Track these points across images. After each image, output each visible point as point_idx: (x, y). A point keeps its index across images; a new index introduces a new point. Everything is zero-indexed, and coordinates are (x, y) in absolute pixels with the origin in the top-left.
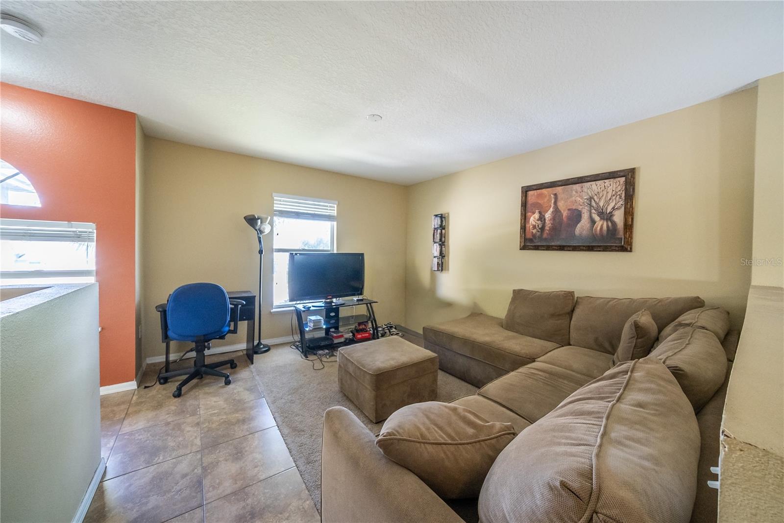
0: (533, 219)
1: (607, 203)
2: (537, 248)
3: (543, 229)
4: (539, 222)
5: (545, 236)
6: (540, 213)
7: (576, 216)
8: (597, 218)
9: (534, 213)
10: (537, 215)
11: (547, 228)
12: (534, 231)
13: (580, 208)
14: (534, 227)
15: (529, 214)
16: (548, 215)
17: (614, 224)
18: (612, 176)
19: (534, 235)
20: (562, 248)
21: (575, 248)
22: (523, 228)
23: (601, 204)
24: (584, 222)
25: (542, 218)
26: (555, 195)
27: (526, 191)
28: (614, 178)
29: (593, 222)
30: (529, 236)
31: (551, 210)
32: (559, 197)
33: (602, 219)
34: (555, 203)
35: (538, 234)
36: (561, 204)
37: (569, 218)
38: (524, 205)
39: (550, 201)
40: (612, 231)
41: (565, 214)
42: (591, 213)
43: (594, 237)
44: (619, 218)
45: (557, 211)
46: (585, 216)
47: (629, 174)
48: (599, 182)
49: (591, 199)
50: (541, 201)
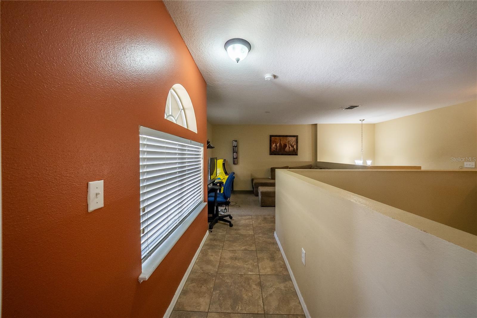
0: (274, 145)
1: (293, 143)
2: (275, 154)
3: (276, 149)
4: (275, 147)
5: (277, 151)
6: (276, 144)
7: (285, 146)
8: (290, 147)
10: (275, 145)
11: (278, 149)
12: (274, 149)
13: (286, 144)
14: (274, 148)
15: (272, 144)
16: (278, 145)
19: (274, 151)
20: (282, 154)
22: (270, 148)
23: (291, 143)
24: (287, 147)
25: (276, 145)
26: (280, 139)
27: (271, 137)
28: (294, 137)
29: (290, 148)
30: (272, 150)
33: (292, 147)
34: (280, 142)
35: (275, 150)
36: (281, 142)
37: (284, 146)
38: (271, 141)
39: (278, 140)
40: (294, 150)
42: (289, 145)
43: (290, 152)
44: (295, 147)
45: (280, 144)
46: (288, 146)
47: (297, 137)
48: (291, 138)
49: (289, 141)
50: (276, 140)
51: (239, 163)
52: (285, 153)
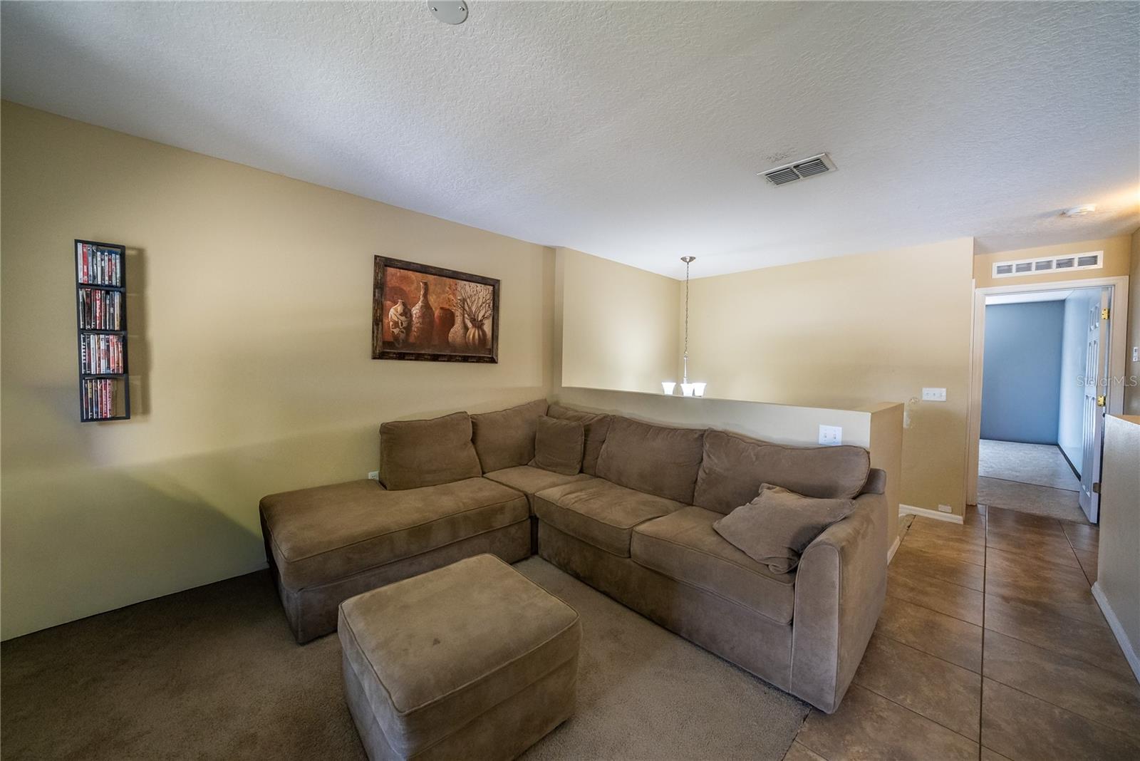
0: (394, 312)
1: (479, 309)
2: (401, 357)
3: (408, 328)
4: (403, 318)
5: (412, 339)
6: (404, 304)
7: (449, 318)
8: (469, 325)
9: (395, 303)
10: (399, 308)
11: (414, 329)
12: (396, 331)
13: (453, 309)
14: (396, 324)
15: (386, 302)
16: (416, 311)
17: (484, 333)
18: (483, 281)
19: (396, 338)
20: (435, 358)
21: (450, 359)
22: (378, 320)
23: (474, 309)
24: (458, 327)
25: (406, 313)
26: (426, 284)
27: (383, 264)
28: (485, 284)
29: (466, 328)
31: (420, 303)
32: (431, 288)
33: (474, 326)
34: (425, 295)
35: (402, 336)
36: (432, 299)
37: (441, 318)
38: (379, 286)
39: (418, 289)
40: (483, 340)
41: (437, 313)
42: (464, 317)
43: (466, 346)
44: (487, 327)
45: (427, 306)
46: (458, 320)
47: (494, 284)
48: (473, 284)
49: (464, 300)
50: (406, 288)
51: (146, 410)
52: (447, 352)
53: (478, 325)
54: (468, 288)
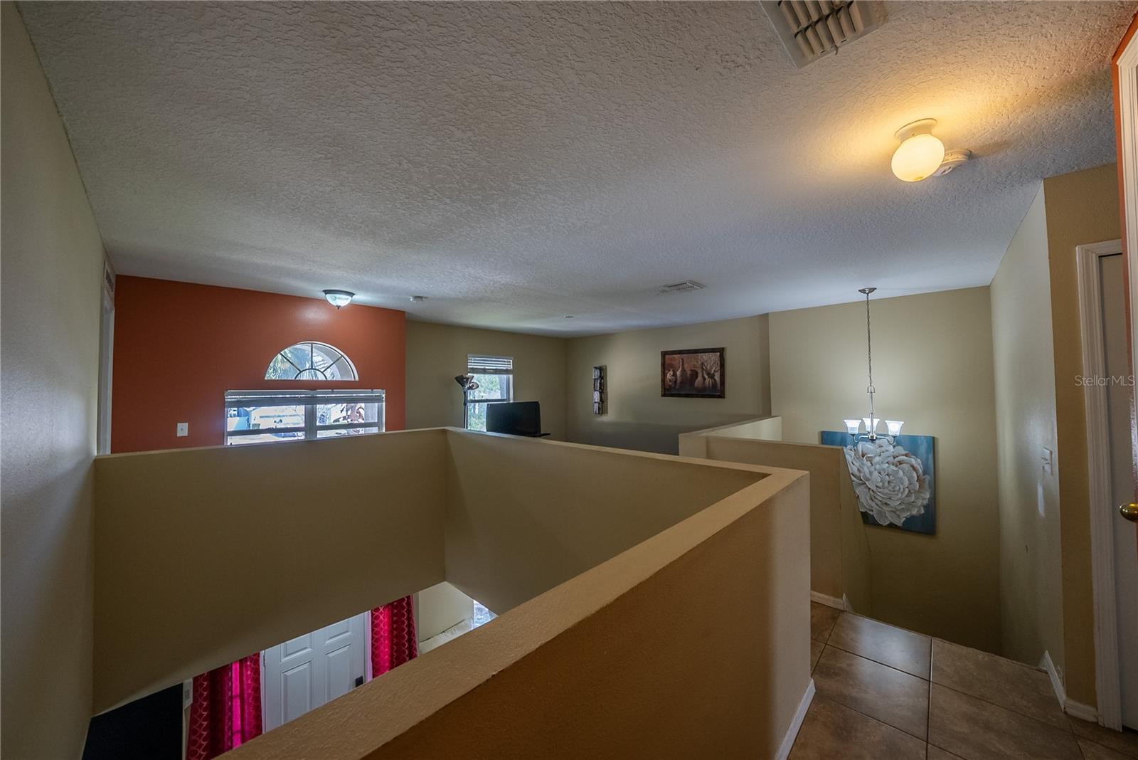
0: (669, 375)
1: (711, 368)
2: (672, 395)
3: (675, 382)
4: (673, 377)
5: (677, 387)
6: (673, 371)
7: (695, 375)
8: (706, 377)
9: (670, 371)
10: (671, 373)
11: (678, 382)
12: (670, 383)
13: (697, 369)
14: (670, 381)
15: (666, 371)
16: (678, 373)
17: (715, 380)
18: (713, 350)
19: (670, 386)
20: (687, 396)
21: (697, 396)
22: (663, 381)
23: (708, 368)
24: (700, 378)
25: (675, 374)
26: (682, 359)
27: (664, 354)
28: (714, 352)
29: (704, 379)
30: (667, 387)
31: (680, 369)
32: (685, 360)
33: (709, 377)
34: (683, 365)
35: (673, 386)
36: (686, 366)
37: (691, 375)
38: (663, 365)
39: (679, 363)
40: (715, 384)
41: (689, 373)
42: (703, 373)
43: (704, 389)
44: (717, 377)
45: (684, 370)
46: (700, 375)
47: (721, 351)
48: (707, 354)
49: (702, 364)
50: (674, 363)
51: (607, 413)
52: (694, 392)
53: (712, 376)
54: (705, 356)
